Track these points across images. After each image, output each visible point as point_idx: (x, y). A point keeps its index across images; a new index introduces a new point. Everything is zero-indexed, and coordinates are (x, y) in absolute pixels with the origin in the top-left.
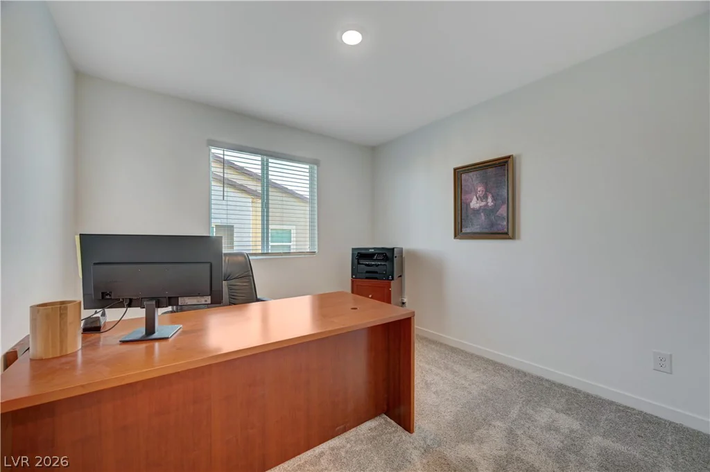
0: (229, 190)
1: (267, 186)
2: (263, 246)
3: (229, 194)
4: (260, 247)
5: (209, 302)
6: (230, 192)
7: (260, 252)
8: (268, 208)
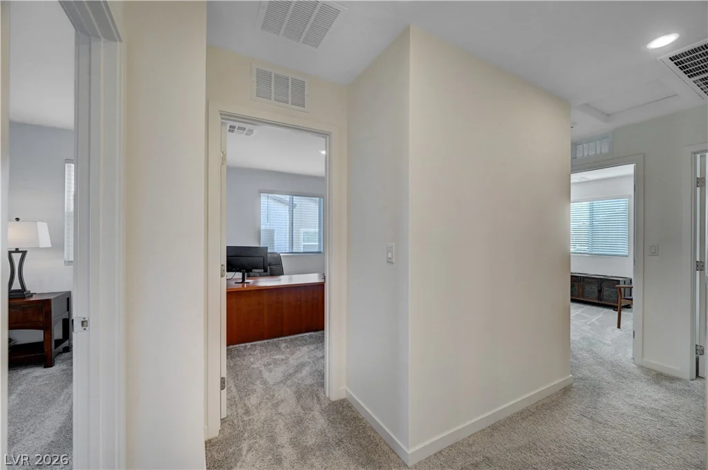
2: (290, 247)
4: (288, 248)
5: (263, 271)
7: (288, 251)
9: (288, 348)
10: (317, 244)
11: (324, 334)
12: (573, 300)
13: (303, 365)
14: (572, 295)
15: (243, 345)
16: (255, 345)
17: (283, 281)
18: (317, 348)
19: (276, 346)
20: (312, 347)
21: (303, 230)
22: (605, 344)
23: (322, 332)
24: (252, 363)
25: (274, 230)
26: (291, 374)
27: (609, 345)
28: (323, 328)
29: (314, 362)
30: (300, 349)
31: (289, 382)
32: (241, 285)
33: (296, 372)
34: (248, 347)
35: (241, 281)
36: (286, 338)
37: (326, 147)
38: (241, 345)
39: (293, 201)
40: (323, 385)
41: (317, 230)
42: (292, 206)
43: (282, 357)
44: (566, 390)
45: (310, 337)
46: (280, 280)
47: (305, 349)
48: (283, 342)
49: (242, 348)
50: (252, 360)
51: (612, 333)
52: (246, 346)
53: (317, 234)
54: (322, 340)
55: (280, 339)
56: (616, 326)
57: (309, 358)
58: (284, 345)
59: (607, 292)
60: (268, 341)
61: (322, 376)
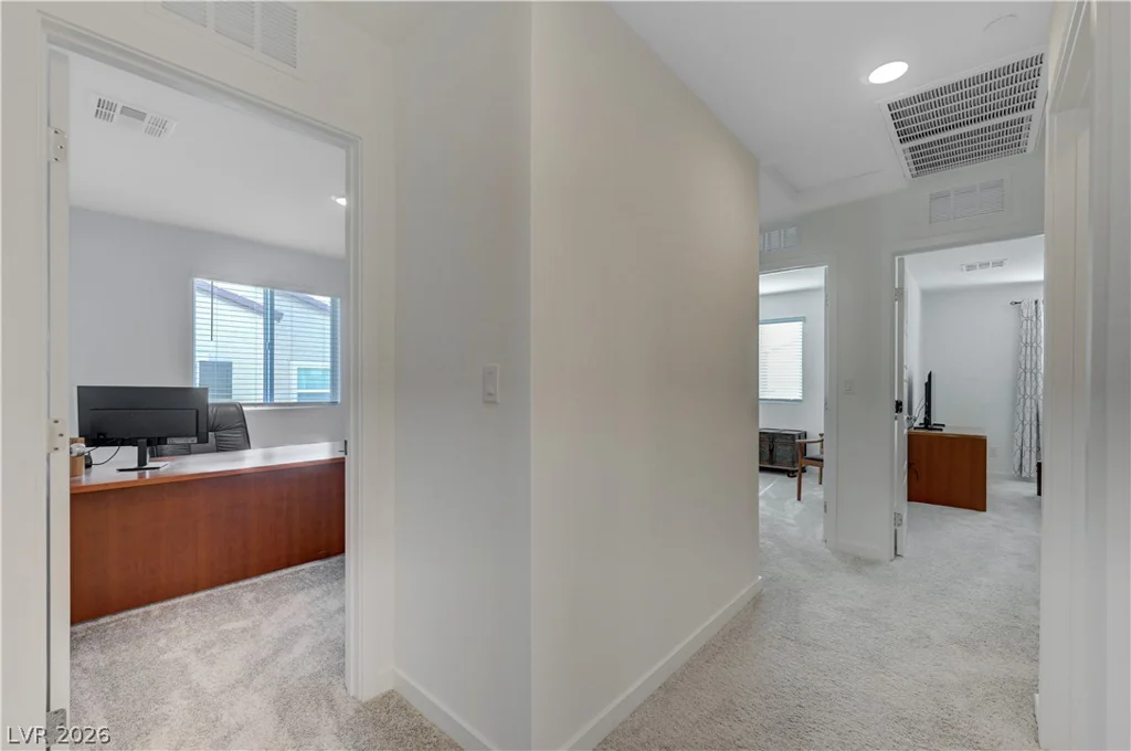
0: (220, 302)
1: (272, 320)
2: (265, 395)
3: (219, 307)
4: (262, 397)
5: (196, 441)
6: (220, 306)
7: (262, 401)
8: (272, 350)
9: (258, 601)
10: (329, 391)
11: (343, 562)
12: (762, 469)
13: (295, 633)
14: (760, 461)
15: (141, 610)
16: (175, 606)
17: (250, 460)
18: (329, 593)
19: (230, 602)
20: (317, 592)
21: (296, 364)
22: (788, 524)
23: (338, 558)
24: (162, 651)
25: (231, 364)
26: (264, 660)
27: (793, 526)
28: (341, 551)
29: (321, 623)
30: (287, 601)
31: (259, 680)
32: (136, 473)
33: (276, 652)
34: (156, 613)
35: (135, 465)
36: (255, 580)
37: (348, 189)
38: (134, 612)
39: (272, 305)
40: (341, 671)
41: (328, 365)
42: (271, 317)
43: (242, 624)
44: (756, 601)
45: (313, 571)
46: (241, 459)
47: (301, 597)
48: (245, 592)
49: (138, 620)
50: (162, 643)
51: (793, 509)
52: (148, 613)
53: (329, 373)
54: (340, 573)
55: (241, 583)
56: (796, 498)
57: (310, 616)
58: (250, 596)
59: (781, 451)
60: (209, 592)
61: (341, 651)
